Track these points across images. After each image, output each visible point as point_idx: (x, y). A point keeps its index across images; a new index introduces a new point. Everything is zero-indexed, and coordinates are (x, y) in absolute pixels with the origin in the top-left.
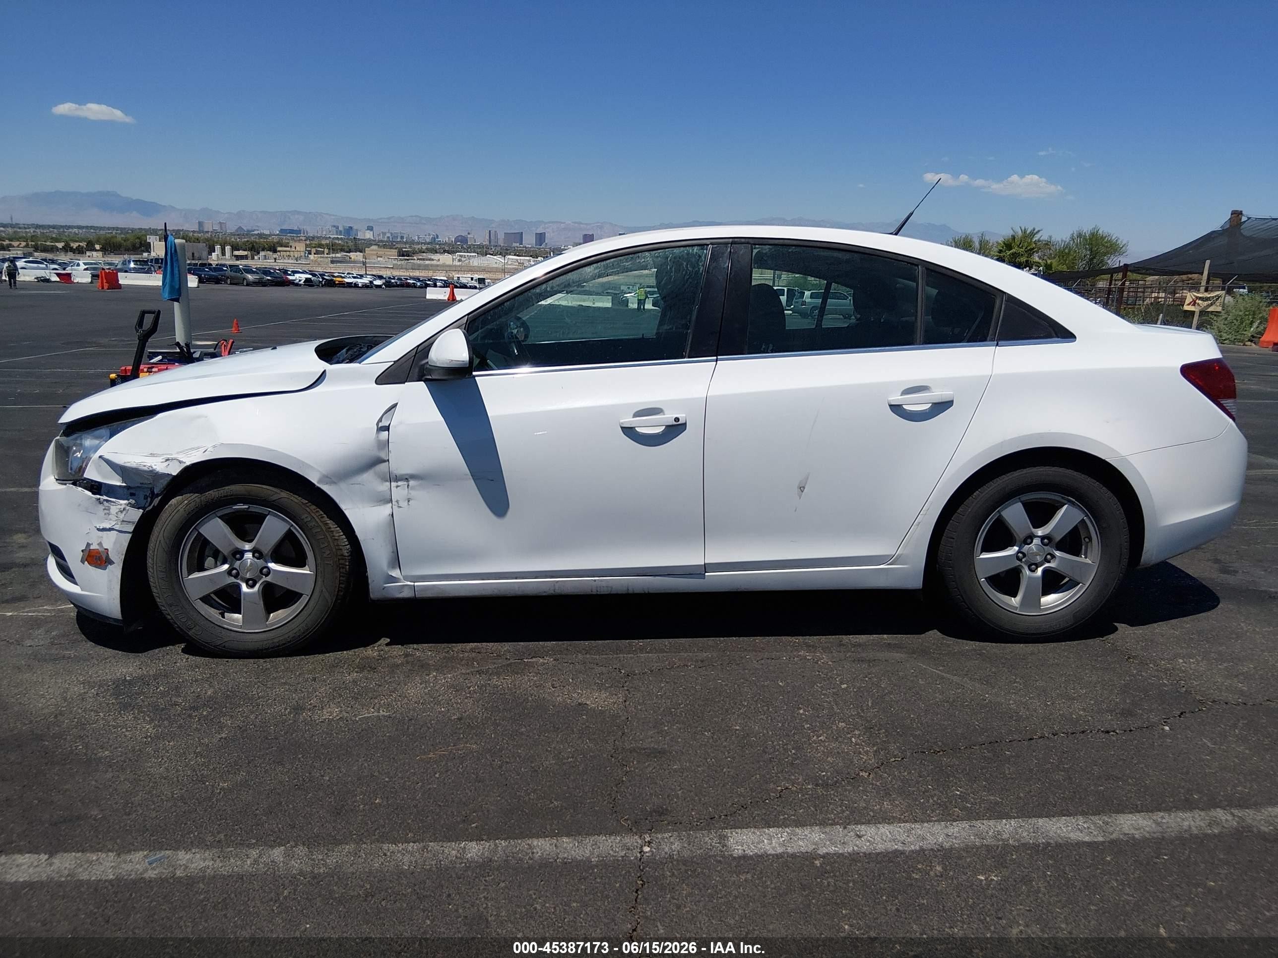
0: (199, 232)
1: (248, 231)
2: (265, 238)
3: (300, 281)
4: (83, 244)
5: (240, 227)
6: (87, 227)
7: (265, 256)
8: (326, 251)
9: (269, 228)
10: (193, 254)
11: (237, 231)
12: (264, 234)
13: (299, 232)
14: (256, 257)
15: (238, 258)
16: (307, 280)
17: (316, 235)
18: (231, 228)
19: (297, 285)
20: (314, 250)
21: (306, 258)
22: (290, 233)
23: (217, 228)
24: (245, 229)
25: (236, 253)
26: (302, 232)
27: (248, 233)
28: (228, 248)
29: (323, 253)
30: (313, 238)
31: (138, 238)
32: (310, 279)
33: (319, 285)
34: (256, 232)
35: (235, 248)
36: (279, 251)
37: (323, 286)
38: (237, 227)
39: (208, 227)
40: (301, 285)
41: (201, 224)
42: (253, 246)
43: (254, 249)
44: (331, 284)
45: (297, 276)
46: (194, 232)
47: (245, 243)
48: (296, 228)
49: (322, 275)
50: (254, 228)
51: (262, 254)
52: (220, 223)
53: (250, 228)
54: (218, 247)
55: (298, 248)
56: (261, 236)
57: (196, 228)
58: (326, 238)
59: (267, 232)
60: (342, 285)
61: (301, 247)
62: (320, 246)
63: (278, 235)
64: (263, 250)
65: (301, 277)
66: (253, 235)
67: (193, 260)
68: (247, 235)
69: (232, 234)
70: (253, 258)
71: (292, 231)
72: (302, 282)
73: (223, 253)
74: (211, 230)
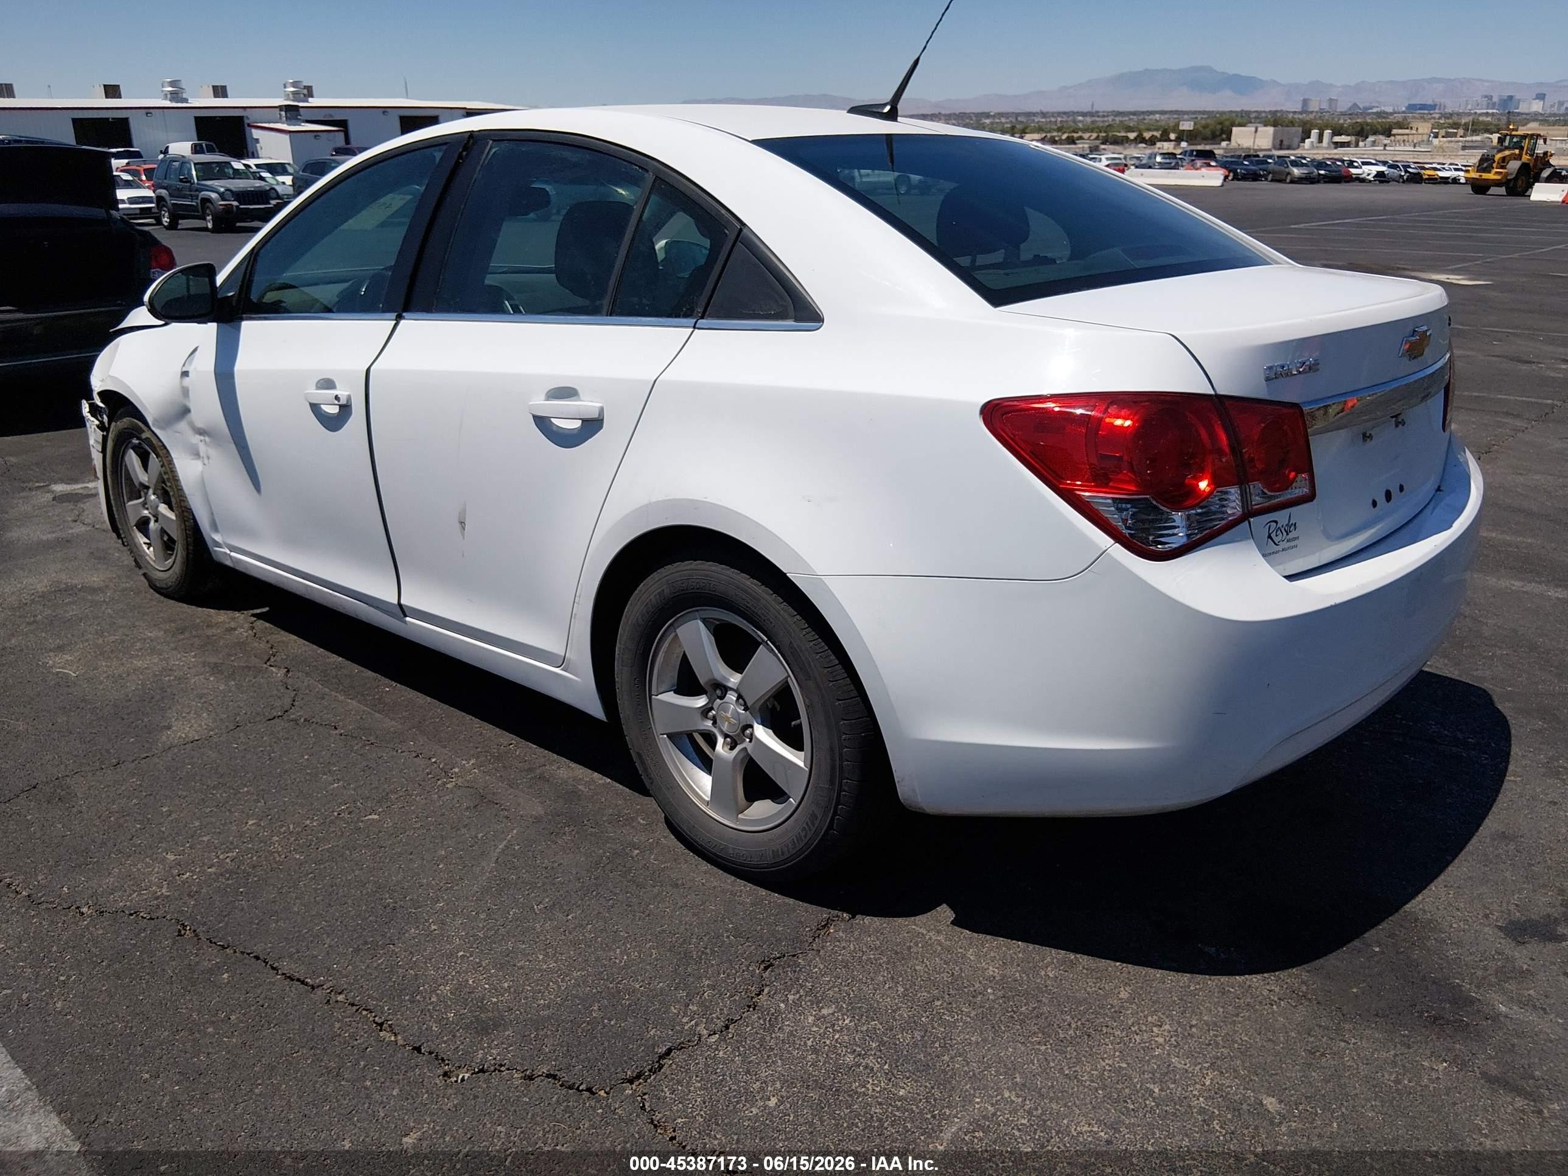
0: (1301, 113)
1: (1366, 108)
2: (1384, 118)
3: (1369, 175)
4: (1157, 134)
5: (1355, 104)
6: (1171, 112)
7: (1374, 142)
8: (1461, 132)
9: (1392, 104)
10: (1282, 141)
11: (1350, 109)
12: (1385, 112)
13: (1433, 107)
14: (1361, 144)
15: (1338, 145)
16: (1380, 174)
17: (1456, 110)
18: (1343, 106)
19: (1363, 181)
20: (1442, 132)
21: (1429, 142)
22: (1420, 109)
23: (1325, 106)
24: (1361, 106)
25: (1337, 139)
26: (1437, 107)
27: (1365, 113)
28: (1327, 133)
29: (1455, 135)
30: (1451, 115)
31: (1221, 123)
32: (1383, 172)
33: (1399, 180)
34: (1374, 110)
35: (1337, 132)
36: (1394, 135)
37: (1404, 182)
38: (1350, 105)
39: (1314, 107)
40: (1370, 181)
41: (1305, 102)
42: (1362, 129)
43: (1362, 132)
44: (1416, 179)
45: (1366, 168)
46: (1295, 112)
47: (1353, 125)
48: (1430, 102)
49: (1406, 167)
50: (1373, 105)
51: (1371, 139)
52: (1331, 99)
53: (1367, 105)
54: (1315, 132)
55: (1420, 131)
56: (1380, 114)
57: (1298, 107)
58: (1470, 114)
59: (1389, 109)
60: (1433, 180)
61: (1424, 128)
62: (1456, 126)
63: (1403, 112)
64: (1374, 134)
65: (1372, 171)
66: (1369, 114)
67: (1281, 149)
68: (1361, 114)
69: (1343, 114)
70: (1357, 145)
71: (1423, 107)
72: (1370, 178)
73: (1320, 140)
74: (1317, 109)
